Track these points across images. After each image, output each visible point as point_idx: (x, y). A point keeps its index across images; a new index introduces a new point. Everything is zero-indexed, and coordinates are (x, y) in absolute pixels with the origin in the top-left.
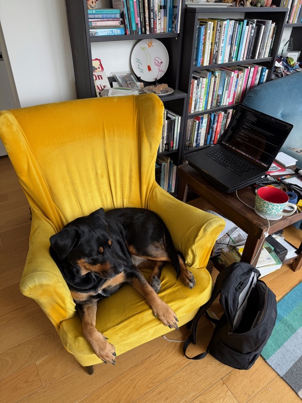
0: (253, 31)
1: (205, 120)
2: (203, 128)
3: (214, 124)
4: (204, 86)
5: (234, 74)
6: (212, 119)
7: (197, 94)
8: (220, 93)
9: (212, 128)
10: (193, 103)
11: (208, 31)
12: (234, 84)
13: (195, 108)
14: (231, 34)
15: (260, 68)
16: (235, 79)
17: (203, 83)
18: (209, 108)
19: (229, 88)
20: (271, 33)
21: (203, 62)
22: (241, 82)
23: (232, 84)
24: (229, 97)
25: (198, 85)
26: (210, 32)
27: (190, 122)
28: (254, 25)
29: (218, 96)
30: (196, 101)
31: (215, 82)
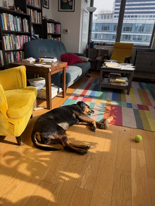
0: (20, 21)
1: (12, 54)
2: (12, 58)
3: (16, 56)
4: (8, 39)
5: (18, 37)
6: (15, 54)
7: (6, 42)
8: (15, 44)
9: (16, 58)
10: (5, 46)
11: (4, 17)
12: (19, 40)
13: (7, 48)
14: (13, 20)
15: (27, 36)
16: (19, 38)
17: (7, 38)
18: (12, 49)
19: (18, 42)
20: (27, 23)
21: (5, 29)
22: (21, 41)
23: (18, 40)
24: (19, 46)
25: (5, 38)
26: (5, 17)
27: (6, 54)
28: (20, 19)
29: (14, 44)
30: (6, 45)
31: (12, 38)
